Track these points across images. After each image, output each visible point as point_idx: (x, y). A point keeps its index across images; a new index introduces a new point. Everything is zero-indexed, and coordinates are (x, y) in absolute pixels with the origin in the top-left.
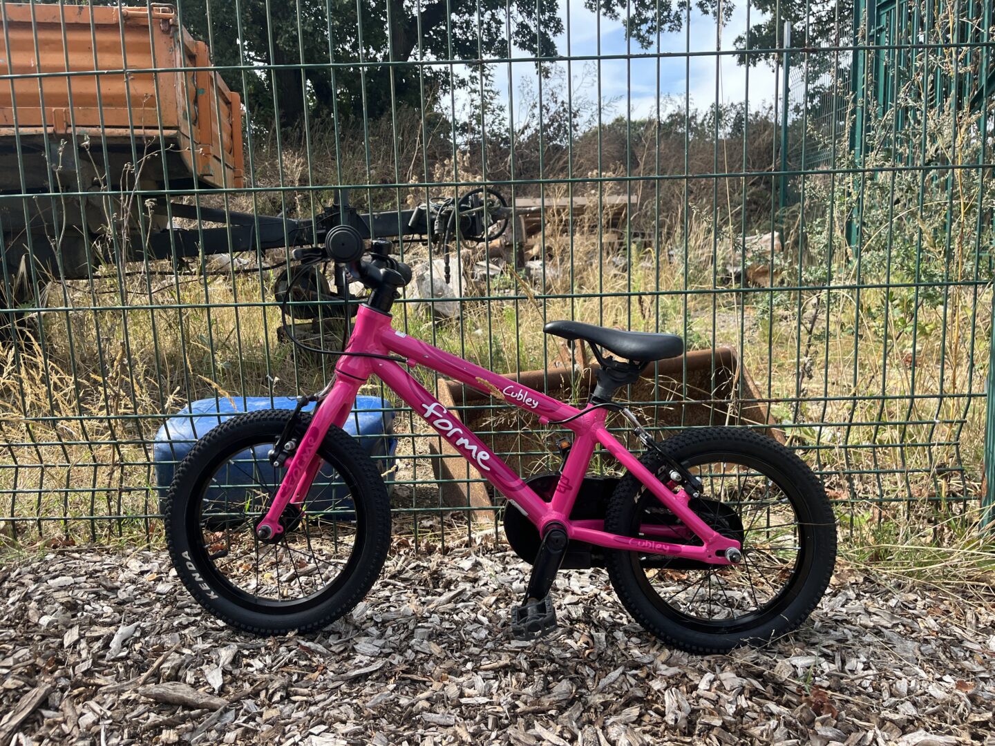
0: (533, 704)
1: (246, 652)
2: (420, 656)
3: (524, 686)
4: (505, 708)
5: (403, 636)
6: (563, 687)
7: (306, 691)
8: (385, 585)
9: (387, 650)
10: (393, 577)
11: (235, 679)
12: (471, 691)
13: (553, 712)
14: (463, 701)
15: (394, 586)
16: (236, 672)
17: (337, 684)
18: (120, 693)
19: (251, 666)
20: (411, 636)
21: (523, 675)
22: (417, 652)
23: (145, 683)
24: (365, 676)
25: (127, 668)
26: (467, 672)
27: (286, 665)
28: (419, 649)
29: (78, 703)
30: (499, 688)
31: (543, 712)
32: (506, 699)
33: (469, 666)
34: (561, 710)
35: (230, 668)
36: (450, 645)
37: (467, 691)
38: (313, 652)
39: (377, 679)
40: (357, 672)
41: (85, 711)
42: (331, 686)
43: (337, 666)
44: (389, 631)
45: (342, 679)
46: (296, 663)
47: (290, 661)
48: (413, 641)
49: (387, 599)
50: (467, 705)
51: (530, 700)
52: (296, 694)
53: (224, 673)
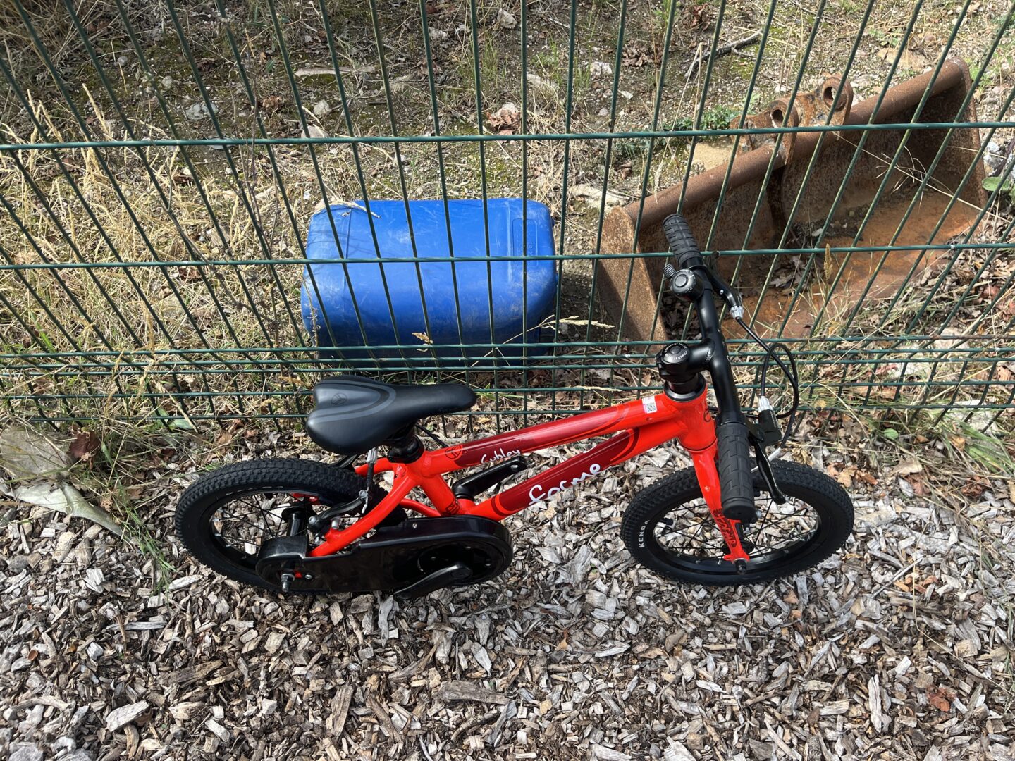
1: (495, 617)
2: (651, 620)
4: (738, 698)
6: (782, 671)
7: (564, 668)
9: (621, 614)
11: (499, 657)
12: (705, 673)
14: (701, 684)
16: (498, 648)
18: (410, 680)
21: (747, 659)
22: (647, 617)
23: (426, 668)
24: (611, 657)
25: (405, 651)
28: (647, 612)
29: (381, 701)
30: (729, 672)
32: (737, 688)
33: (698, 639)
35: (491, 644)
36: (675, 607)
37: (702, 672)
38: (555, 615)
39: (623, 657)
40: (604, 653)
41: (391, 711)
46: (543, 631)
47: (538, 628)
48: (640, 601)
50: (704, 690)
52: (556, 672)
53: (489, 651)
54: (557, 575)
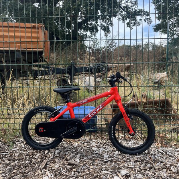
0: (143, 168)
2: (117, 158)
3: (141, 165)
4: (139, 168)
5: (112, 154)
6: (149, 165)
7: (96, 164)
8: (104, 145)
9: (110, 157)
10: (104, 144)
11: (81, 161)
12: (130, 165)
13: (149, 170)
14: (129, 167)
15: (106, 145)
16: (81, 160)
17: (102, 163)
18: (60, 162)
19: (83, 159)
20: (114, 154)
21: (140, 162)
22: (116, 158)
23: (64, 161)
24: (108, 161)
25: (60, 158)
26: (128, 161)
27: (90, 159)
28: (116, 157)
29: (53, 164)
30: (136, 165)
31: (146, 169)
32: (138, 166)
33: (128, 160)
34: (150, 169)
35: (80, 159)
36: (122, 157)
37: (129, 165)
38: (95, 157)
39: (110, 162)
40: (106, 160)
41: (55, 165)
42: (101, 163)
43: (101, 159)
44: (109, 154)
45: (103, 162)
46: (92, 159)
47: (91, 158)
48: (114, 156)
49: (106, 148)
50: (130, 168)
51: (143, 167)
52: (94, 164)
53: (79, 160)
54: (96, 152)
